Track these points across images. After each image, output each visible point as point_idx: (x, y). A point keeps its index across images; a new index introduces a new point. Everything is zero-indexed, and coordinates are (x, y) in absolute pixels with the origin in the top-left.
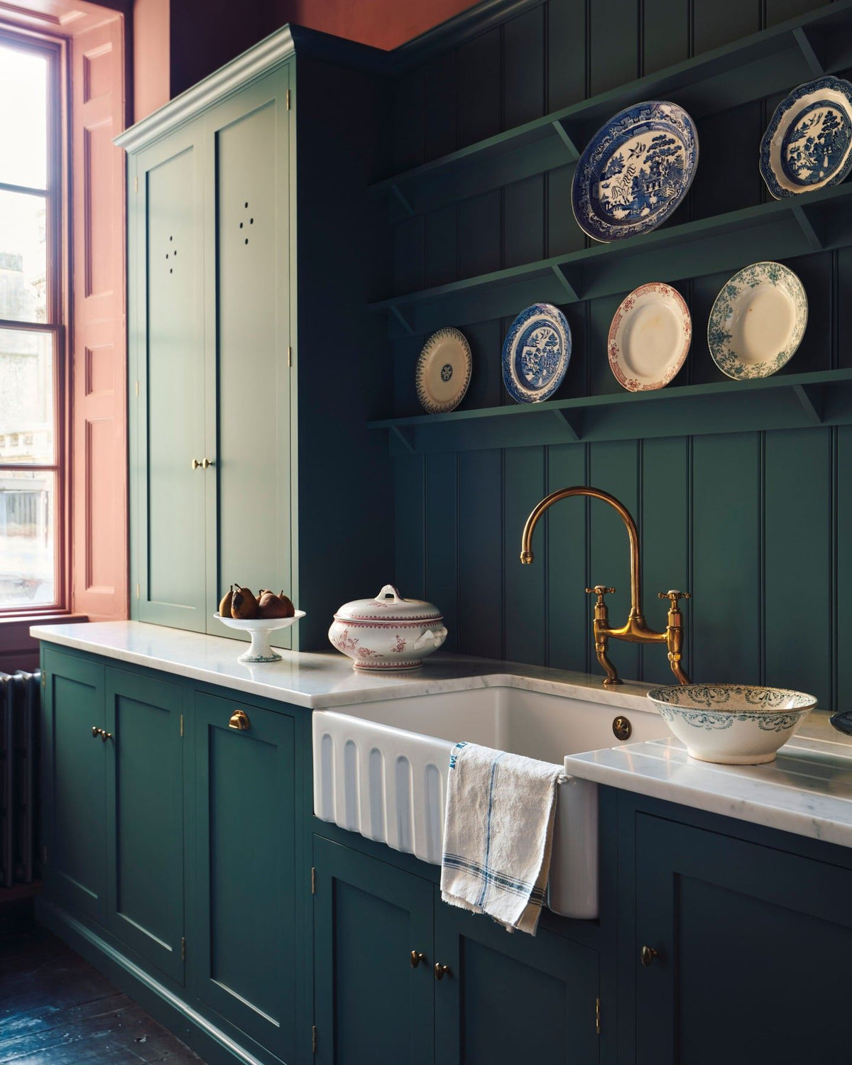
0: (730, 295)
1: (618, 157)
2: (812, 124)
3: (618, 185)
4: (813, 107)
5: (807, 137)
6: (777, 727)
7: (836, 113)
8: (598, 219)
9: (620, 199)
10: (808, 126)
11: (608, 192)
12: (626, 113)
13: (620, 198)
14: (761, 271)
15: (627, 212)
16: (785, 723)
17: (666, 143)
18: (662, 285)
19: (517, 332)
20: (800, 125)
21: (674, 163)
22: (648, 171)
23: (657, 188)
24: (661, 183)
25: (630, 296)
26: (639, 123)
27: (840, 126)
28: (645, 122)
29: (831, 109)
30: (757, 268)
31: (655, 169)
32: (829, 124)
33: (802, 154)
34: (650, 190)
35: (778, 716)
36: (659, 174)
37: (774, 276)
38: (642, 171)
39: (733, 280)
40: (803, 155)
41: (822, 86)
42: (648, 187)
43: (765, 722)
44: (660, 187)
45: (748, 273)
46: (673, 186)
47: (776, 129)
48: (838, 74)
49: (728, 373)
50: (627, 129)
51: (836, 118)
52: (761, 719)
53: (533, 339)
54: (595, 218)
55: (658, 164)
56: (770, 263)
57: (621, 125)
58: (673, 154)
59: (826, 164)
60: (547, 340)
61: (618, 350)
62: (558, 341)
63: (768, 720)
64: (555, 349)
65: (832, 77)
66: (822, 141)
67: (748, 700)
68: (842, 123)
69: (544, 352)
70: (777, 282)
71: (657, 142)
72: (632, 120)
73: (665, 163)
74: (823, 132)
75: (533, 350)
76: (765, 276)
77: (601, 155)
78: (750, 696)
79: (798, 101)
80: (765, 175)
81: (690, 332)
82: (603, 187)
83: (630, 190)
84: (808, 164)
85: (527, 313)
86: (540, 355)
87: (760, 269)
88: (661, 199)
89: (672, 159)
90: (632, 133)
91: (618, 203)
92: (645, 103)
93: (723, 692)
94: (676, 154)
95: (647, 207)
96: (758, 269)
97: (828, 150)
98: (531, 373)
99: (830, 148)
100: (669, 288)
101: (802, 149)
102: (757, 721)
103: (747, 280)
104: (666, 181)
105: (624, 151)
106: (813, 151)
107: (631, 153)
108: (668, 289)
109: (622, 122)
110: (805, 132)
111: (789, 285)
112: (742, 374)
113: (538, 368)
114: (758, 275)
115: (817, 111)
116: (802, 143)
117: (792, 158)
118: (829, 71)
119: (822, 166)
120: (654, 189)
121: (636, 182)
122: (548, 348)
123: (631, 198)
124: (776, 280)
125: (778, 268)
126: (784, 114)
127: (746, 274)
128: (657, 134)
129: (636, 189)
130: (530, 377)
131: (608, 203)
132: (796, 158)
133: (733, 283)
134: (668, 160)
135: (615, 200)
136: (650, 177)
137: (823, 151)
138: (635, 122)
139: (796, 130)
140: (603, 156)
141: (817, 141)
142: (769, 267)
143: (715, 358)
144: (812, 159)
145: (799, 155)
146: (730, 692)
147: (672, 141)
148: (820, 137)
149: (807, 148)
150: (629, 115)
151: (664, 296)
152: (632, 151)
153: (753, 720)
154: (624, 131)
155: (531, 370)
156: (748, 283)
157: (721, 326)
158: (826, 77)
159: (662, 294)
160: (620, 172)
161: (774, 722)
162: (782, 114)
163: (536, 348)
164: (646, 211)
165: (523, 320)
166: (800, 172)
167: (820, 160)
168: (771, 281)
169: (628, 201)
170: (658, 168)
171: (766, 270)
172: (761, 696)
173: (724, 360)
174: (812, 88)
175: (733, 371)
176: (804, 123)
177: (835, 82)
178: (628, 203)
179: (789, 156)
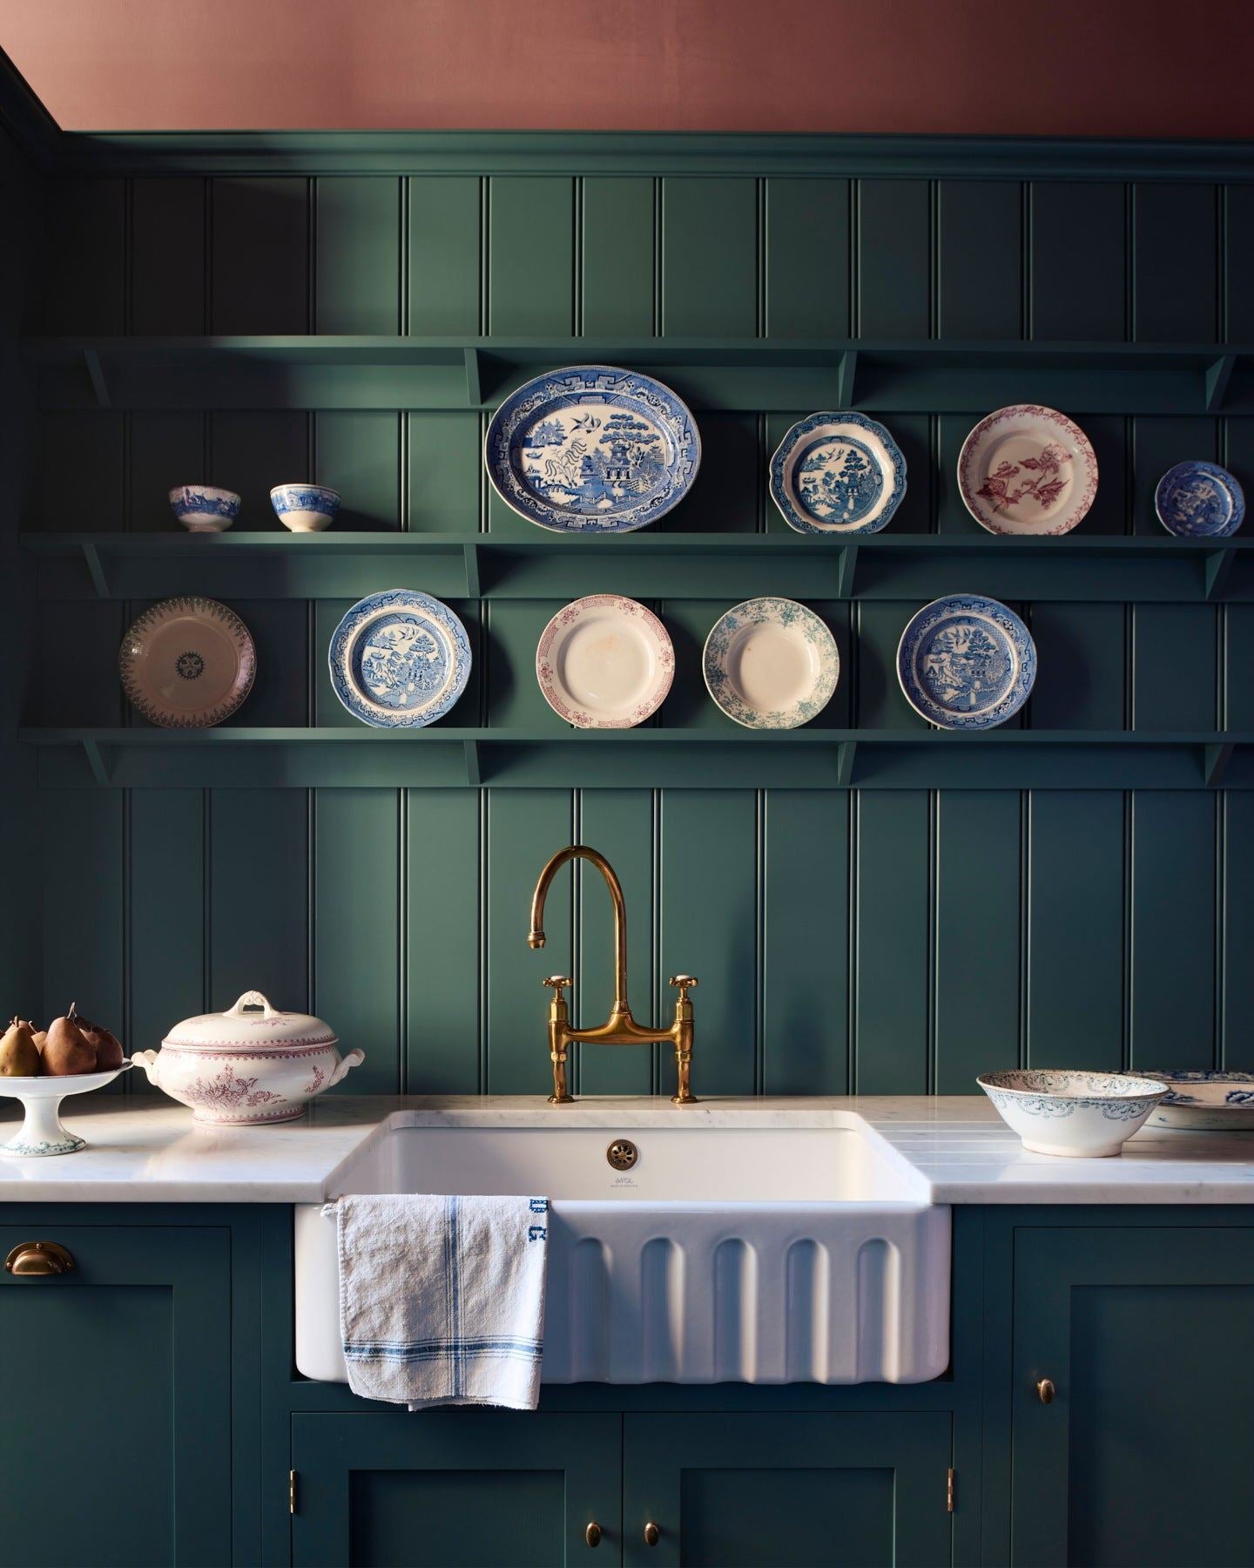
0: (730, 628)
1: (554, 423)
2: (830, 458)
3: (557, 460)
4: (831, 439)
5: (826, 471)
6: (1124, 1116)
7: (860, 454)
8: (529, 497)
9: (560, 478)
10: (825, 458)
11: (539, 465)
12: (576, 372)
13: (562, 477)
14: (772, 608)
15: (574, 498)
16: (1133, 1112)
17: (633, 427)
18: (625, 600)
19: (355, 624)
20: (814, 455)
21: (649, 454)
22: (609, 454)
23: (623, 478)
24: (630, 474)
25: (571, 605)
26: (593, 390)
27: (867, 470)
28: (604, 391)
29: (855, 449)
30: (767, 603)
31: (619, 455)
32: (853, 464)
33: (819, 487)
34: (613, 478)
35: (1125, 1102)
36: (627, 462)
37: (789, 616)
38: (597, 450)
39: (734, 611)
40: (821, 489)
41: (850, 421)
42: (609, 475)
43: (1110, 1111)
44: (628, 478)
45: (755, 606)
46: (649, 482)
47: (790, 452)
48: (871, 414)
49: (739, 719)
50: (573, 392)
51: (861, 459)
52: (1106, 1107)
53: (384, 637)
54: (524, 494)
55: (624, 450)
56: (787, 600)
57: (566, 385)
58: (647, 442)
59: (851, 505)
60: (413, 641)
61: (552, 672)
62: (435, 646)
63: (1113, 1108)
64: (431, 657)
65: (863, 415)
66: (846, 480)
67: (1090, 1087)
68: (869, 467)
69: (408, 659)
70: (790, 623)
71: (620, 421)
72: (583, 383)
73: (635, 450)
74: (846, 471)
75: (387, 653)
76: (776, 613)
77: (527, 414)
78: (1093, 1084)
79: (818, 428)
80: (778, 499)
81: (672, 663)
82: (528, 456)
83: (579, 472)
84: (827, 500)
85: (379, 600)
86: (399, 662)
87: (771, 605)
88: (630, 492)
89: (645, 448)
90: (578, 399)
91: (557, 483)
92: (610, 369)
93: (1062, 1079)
94: (652, 444)
95: (607, 498)
96: (768, 605)
97: (853, 491)
98: (383, 686)
99: (855, 490)
100: (638, 605)
101: (819, 482)
102: (1101, 1108)
103: (751, 615)
104: (638, 474)
105: (563, 417)
106: (835, 488)
107: (576, 424)
108: (634, 606)
109: (568, 381)
110: (822, 464)
111: (809, 628)
112: (756, 722)
113: (396, 679)
114: (766, 611)
115: (838, 446)
116: (818, 475)
117: (806, 489)
118: (858, 407)
119: (846, 507)
120: (618, 478)
121: (588, 463)
122: (415, 653)
123: (580, 482)
124: (791, 621)
125: (795, 608)
126: (800, 439)
127: (751, 606)
128: (620, 411)
129: (588, 472)
130: (380, 691)
131: (540, 480)
132: (811, 489)
133: (734, 614)
134: (639, 449)
135: (552, 478)
136: (612, 462)
137: (847, 492)
138: (586, 387)
139: (809, 458)
140: (530, 416)
141: (838, 478)
142: (783, 605)
143: (717, 699)
144: (834, 497)
145: (815, 487)
146: (1069, 1079)
147: (641, 427)
148: (842, 474)
149: (825, 482)
150: (580, 376)
151: (626, 614)
152: (578, 422)
153: (1097, 1108)
154: (567, 393)
155: (382, 680)
156: (752, 618)
157: (718, 662)
158: (855, 413)
159: (623, 611)
160: (559, 444)
161: (1120, 1111)
162: (797, 437)
163: (391, 652)
164: (606, 504)
165: (369, 607)
166: (817, 506)
167: (843, 500)
168: (783, 621)
169: (576, 485)
170: (624, 454)
171: (779, 607)
172: (1105, 1084)
173: (728, 703)
174: (838, 419)
175: (744, 717)
176: (820, 455)
177: (866, 421)
178: (574, 487)
179: (802, 486)
